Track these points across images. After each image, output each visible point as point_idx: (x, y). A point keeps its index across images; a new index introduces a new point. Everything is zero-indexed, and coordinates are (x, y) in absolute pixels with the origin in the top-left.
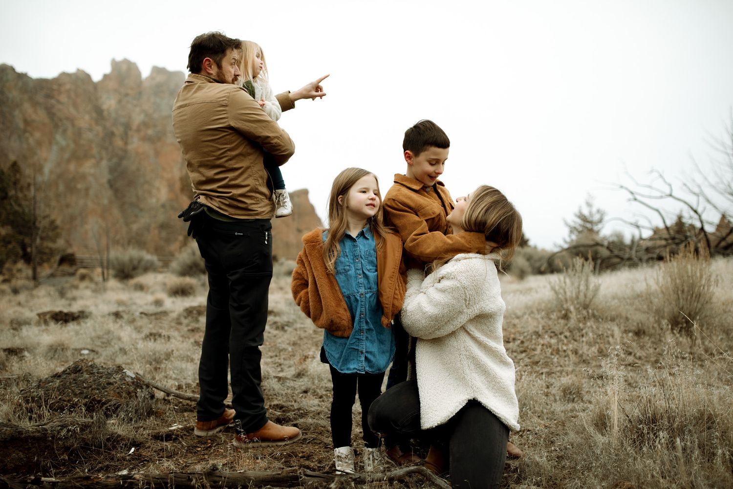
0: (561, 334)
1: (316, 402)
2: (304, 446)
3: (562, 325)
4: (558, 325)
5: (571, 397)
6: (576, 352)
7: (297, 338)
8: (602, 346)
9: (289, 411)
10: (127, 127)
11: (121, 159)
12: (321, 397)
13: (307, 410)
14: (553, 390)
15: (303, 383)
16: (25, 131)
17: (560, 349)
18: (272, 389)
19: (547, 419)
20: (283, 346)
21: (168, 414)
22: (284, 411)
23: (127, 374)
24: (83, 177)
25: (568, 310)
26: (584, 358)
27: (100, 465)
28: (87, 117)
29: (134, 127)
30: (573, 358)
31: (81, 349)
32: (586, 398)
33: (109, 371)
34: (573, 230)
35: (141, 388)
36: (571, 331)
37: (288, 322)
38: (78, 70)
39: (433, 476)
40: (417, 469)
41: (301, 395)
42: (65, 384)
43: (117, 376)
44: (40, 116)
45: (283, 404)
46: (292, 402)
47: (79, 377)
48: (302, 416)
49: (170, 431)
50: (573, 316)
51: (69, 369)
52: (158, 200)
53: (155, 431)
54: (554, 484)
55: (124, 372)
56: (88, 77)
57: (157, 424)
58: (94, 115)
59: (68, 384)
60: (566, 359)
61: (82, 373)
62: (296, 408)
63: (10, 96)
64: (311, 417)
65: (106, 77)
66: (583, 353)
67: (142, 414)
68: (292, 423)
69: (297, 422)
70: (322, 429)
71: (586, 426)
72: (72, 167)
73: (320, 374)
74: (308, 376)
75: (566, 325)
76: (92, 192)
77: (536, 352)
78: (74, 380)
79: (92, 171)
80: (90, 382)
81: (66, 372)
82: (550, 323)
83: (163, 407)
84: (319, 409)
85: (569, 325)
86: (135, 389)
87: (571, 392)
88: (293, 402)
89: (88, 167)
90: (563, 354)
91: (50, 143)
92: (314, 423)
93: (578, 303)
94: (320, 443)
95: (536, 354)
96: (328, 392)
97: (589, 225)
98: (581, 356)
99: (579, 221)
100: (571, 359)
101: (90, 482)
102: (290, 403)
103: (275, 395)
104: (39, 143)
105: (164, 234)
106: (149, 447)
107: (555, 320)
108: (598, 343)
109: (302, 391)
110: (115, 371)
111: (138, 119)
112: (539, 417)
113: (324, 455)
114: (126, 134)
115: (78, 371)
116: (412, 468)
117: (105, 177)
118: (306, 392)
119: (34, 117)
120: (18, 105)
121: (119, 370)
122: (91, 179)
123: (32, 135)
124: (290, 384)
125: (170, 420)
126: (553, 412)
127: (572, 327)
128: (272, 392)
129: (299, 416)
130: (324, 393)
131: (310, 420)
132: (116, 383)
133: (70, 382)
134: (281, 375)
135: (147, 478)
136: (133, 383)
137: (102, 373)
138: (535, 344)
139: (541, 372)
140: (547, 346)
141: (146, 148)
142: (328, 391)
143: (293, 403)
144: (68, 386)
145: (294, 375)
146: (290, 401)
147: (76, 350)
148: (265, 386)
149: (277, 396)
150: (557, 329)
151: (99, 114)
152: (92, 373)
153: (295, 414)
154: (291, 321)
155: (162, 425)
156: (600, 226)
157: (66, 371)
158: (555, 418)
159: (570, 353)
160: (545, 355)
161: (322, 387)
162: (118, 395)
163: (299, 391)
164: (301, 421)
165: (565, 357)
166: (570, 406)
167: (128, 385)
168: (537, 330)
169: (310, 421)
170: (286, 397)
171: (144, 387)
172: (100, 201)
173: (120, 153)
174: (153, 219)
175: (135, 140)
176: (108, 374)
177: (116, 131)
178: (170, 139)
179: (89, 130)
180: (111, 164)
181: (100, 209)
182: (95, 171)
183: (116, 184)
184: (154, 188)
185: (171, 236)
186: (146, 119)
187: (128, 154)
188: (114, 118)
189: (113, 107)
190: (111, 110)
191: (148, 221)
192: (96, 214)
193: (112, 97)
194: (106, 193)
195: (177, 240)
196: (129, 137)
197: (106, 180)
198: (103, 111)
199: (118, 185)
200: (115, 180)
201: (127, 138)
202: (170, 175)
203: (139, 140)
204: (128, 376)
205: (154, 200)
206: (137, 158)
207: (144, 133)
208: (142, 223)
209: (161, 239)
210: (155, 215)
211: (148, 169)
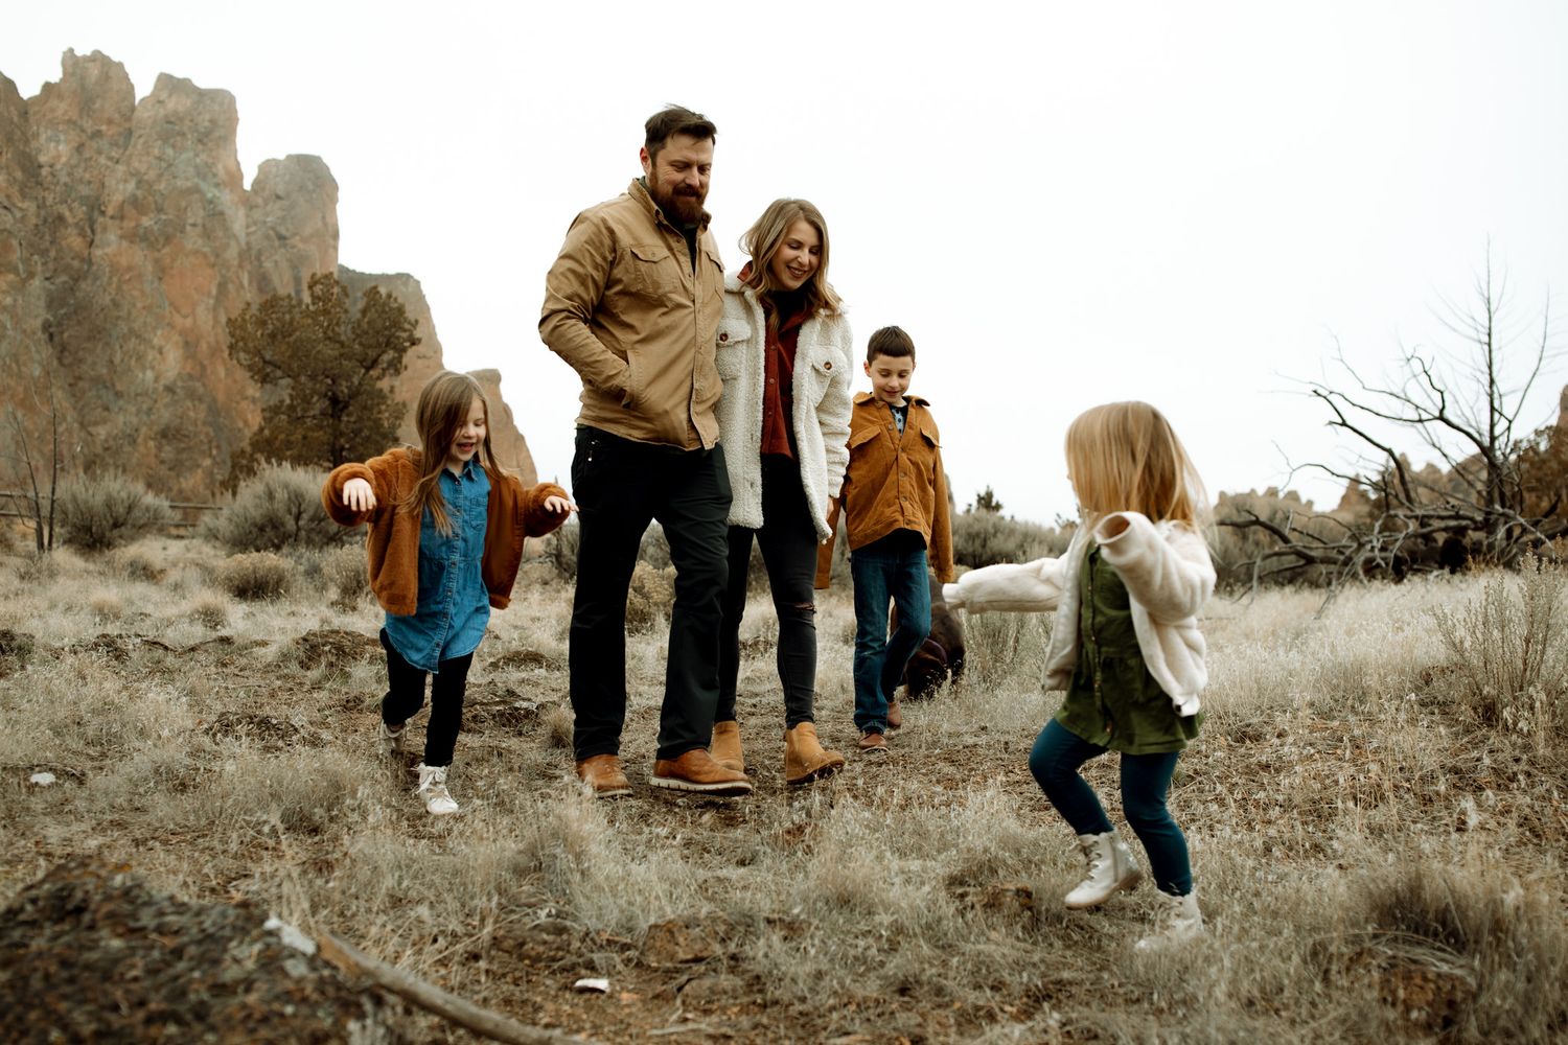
10: (95, 206)
11: (76, 280)
23: (285, 940)
29: (110, 211)
31: (32, 768)
33: (208, 924)
35: (359, 1012)
42: (25, 979)
43: (246, 951)
47: (82, 948)
51: (34, 901)
52: (157, 379)
55: (270, 933)
56: (10, 86)
58: (19, 175)
59: (36, 983)
61: (92, 927)
65: (48, 87)
76: (4, 348)
78: (65, 963)
79: (8, 300)
80: (136, 979)
81: (22, 917)
105: (168, 452)
110: (234, 928)
111: (119, 189)
114: (92, 224)
115: (70, 913)
117: (37, 316)
121: (249, 918)
122: (4, 318)
132: (247, 986)
133: (47, 977)
136: (320, 985)
137: (177, 933)
141: (138, 256)
144: (37, 994)
147: (15, 770)
151: (30, 169)
152: (133, 931)
157: (22, 909)
167: (304, 1000)
171: (366, 1003)
172: (23, 369)
173: (76, 263)
174: (145, 418)
175: (112, 237)
176: (207, 938)
177: (67, 214)
178: (192, 240)
179: (5, 208)
180: (52, 287)
181: (21, 389)
182: (15, 300)
183: (62, 333)
184: (153, 347)
185: (184, 456)
186: (139, 193)
187: (95, 268)
188: (65, 184)
189: (64, 159)
190: (58, 167)
191: (135, 420)
192: (12, 396)
193: (62, 137)
194: (38, 352)
195: (199, 466)
196: (98, 229)
197: (38, 323)
198: (40, 167)
199: (66, 335)
200: (59, 324)
201: (93, 231)
202: (188, 322)
203: (122, 237)
204: (293, 954)
205: (150, 375)
206: (115, 279)
207: (133, 224)
208: (121, 424)
209: (162, 462)
210: (150, 409)
211: (139, 305)
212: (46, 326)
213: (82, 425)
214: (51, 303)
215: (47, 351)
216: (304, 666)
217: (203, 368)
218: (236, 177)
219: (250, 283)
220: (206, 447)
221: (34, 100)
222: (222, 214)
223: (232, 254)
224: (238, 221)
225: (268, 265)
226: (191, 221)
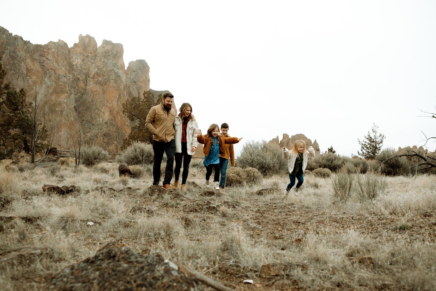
10: (87, 75)
11: (82, 95)
16: (27, 75)
24: (60, 104)
28: (63, 69)
29: (91, 77)
38: (59, 40)
44: (36, 67)
52: (103, 121)
56: (66, 44)
58: (68, 68)
63: (19, 54)
65: (75, 44)
72: (54, 97)
76: (64, 113)
79: (65, 101)
89: (63, 98)
91: (41, 84)
104: (35, 83)
105: (106, 140)
111: (93, 71)
114: (86, 80)
117: (73, 104)
119: (32, 67)
120: (24, 60)
122: (64, 105)
123: (31, 78)
141: (98, 88)
151: (71, 66)
172: (69, 118)
173: (82, 90)
174: (100, 131)
175: (91, 83)
177: (80, 78)
178: (112, 83)
179: (65, 76)
180: (77, 97)
181: (69, 124)
182: (67, 100)
183: (79, 109)
184: (102, 112)
185: (110, 141)
186: (98, 71)
187: (87, 91)
188: (80, 70)
189: (79, 63)
190: (78, 65)
191: (97, 131)
192: (66, 126)
193: (79, 58)
194: (73, 114)
195: (114, 143)
196: (88, 81)
197: (73, 106)
198: (73, 65)
199: (80, 109)
200: (78, 107)
201: (87, 82)
202: (111, 105)
203: (94, 83)
205: (101, 119)
206: (92, 94)
207: (97, 80)
208: (94, 133)
209: (104, 142)
210: (101, 128)
211: (98, 101)
212: (75, 107)
213: (84, 133)
214: (76, 101)
215: (75, 114)
217: (115, 117)
218: (123, 66)
219: (127, 94)
220: (115, 138)
221: (72, 48)
222: (119, 76)
223: (122, 87)
224: (124, 78)
225: (131, 89)
226: (111, 78)
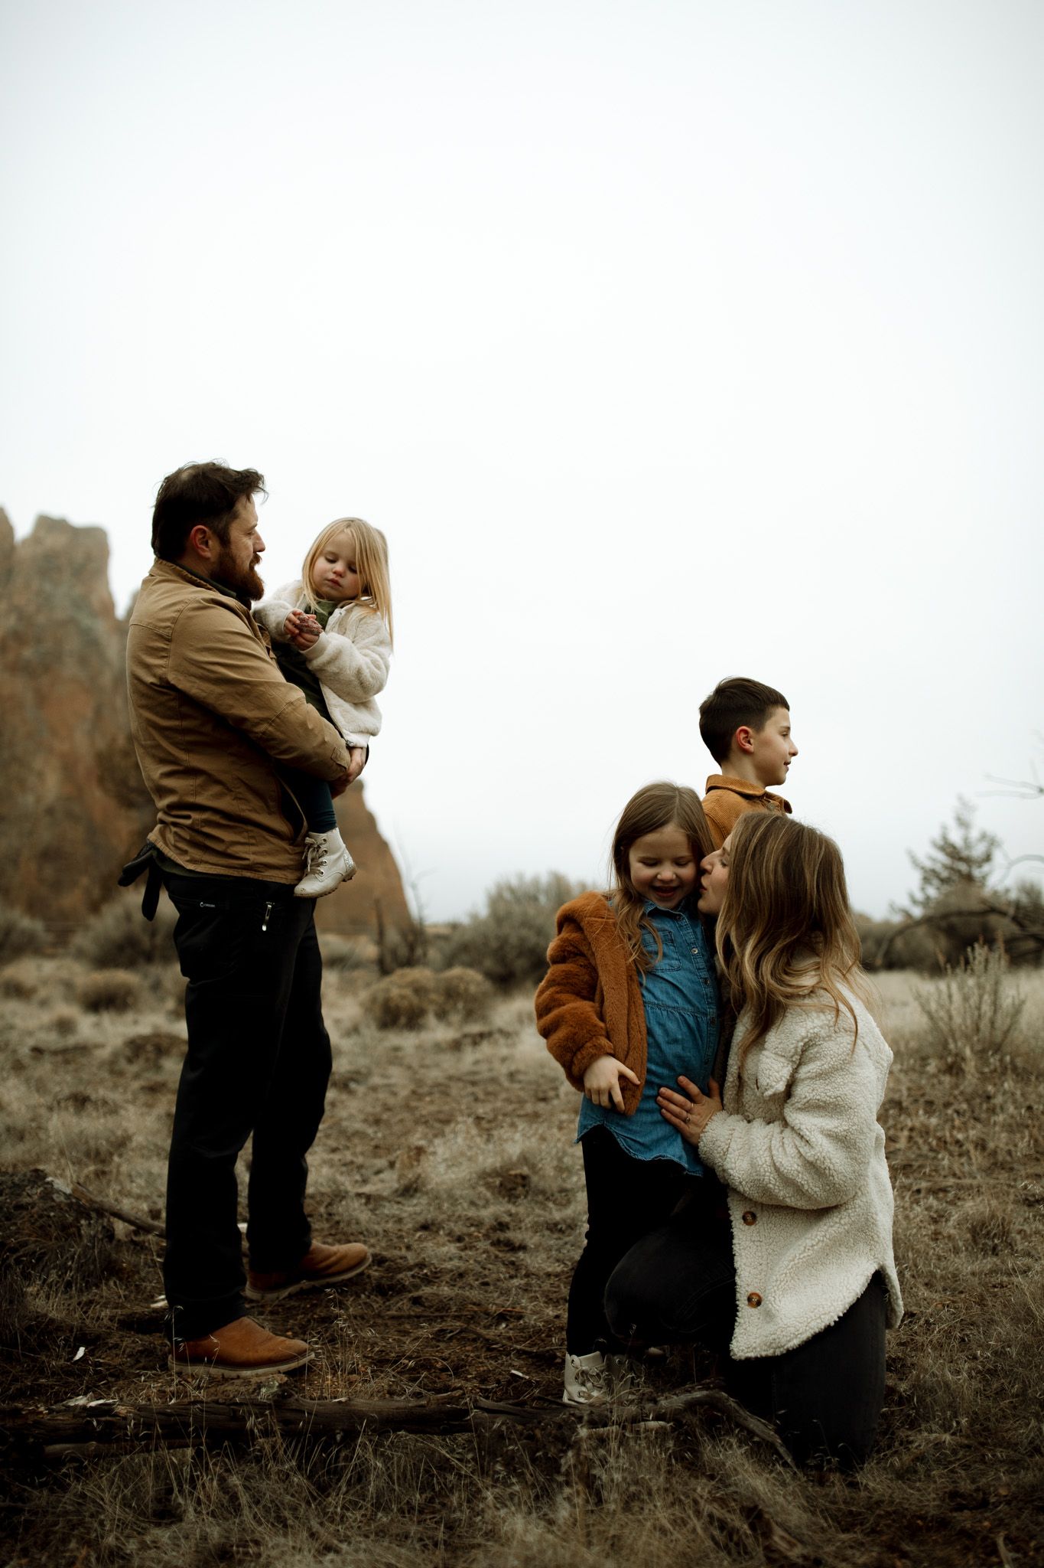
0: (947, 1105)
1: (452, 1249)
2: (442, 1345)
3: (948, 1086)
4: (941, 1088)
5: (990, 1243)
6: (981, 1145)
7: (378, 1109)
8: (1035, 1131)
9: (400, 1270)
12: (460, 1239)
13: (436, 1268)
14: (949, 1228)
15: (418, 1209)
17: (948, 1139)
18: (354, 1221)
19: (945, 1290)
20: (358, 1126)
21: (143, 1274)
22: (388, 1270)
23: (56, 1186)
25: (960, 1057)
26: (1000, 1158)
27: (18, 1385)
30: (977, 1157)
32: (1021, 1245)
33: (16, 1179)
34: (929, 876)
35: (88, 1218)
36: (968, 1101)
37: (358, 1072)
39: (741, 1412)
40: (707, 1396)
41: (419, 1234)
43: (34, 1191)
45: (384, 1253)
46: (400, 1249)
48: (427, 1281)
49: (155, 1310)
50: (970, 1066)
52: (37, 802)
53: (125, 1312)
54: (984, 1430)
55: (48, 1183)
57: (125, 1296)
60: (964, 1160)
62: (411, 1262)
64: (447, 1282)
66: (997, 1147)
67: (90, 1275)
68: (410, 1295)
69: (420, 1293)
70: (475, 1308)
71: (1033, 1307)
73: (451, 1190)
74: (427, 1193)
75: (957, 1086)
77: (898, 1146)
82: (924, 1082)
83: (133, 1259)
84: (462, 1265)
85: (962, 1088)
86: (77, 1220)
87: (988, 1233)
88: (404, 1250)
90: (955, 1149)
92: (457, 1295)
93: (979, 1040)
94: (474, 1340)
95: (899, 1150)
96: (473, 1229)
97: (963, 867)
98: (994, 1153)
99: (942, 858)
100: (974, 1160)
101: (19, 1422)
102: (397, 1253)
103: (361, 1233)
105: (49, 871)
106: (116, 1346)
107: (934, 1076)
108: (1027, 1127)
109: (417, 1226)
110: (29, 1181)
112: (926, 1284)
113: (491, 1365)
116: (697, 1394)
118: (425, 1227)
121: (38, 1177)
124: (390, 1209)
125: (149, 1288)
126: (955, 1276)
127: (969, 1090)
128: (354, 1228)
129: (422, 1280)
130: (465, 1230)
131: (446, 1288)
132: (33, 1205)
134: (367, 1189)
135: (143, 1414)
136: (70, 1205)
138: (894, 1126)
139: (915, 1188)
140: (920, 1132)
141: (19, 685)
142: (472, 1225)
143: (404, 1252)
145: (396, 1191)
146: (395, 1248)
148: (338, 1214)
149: (364, 1236)
150: (937, 1095)
153: (413, 1276)
154: (363, 1070)
155: (136, 1299)
156: (986, 868)
158: (961, 1289)
159: (971, 1147)
160: (918, 1152)
161: (460, 1217)
162: (40, 1232)
163: (410, 1226)
164: (426, 1291)
165: (961, 1155)
166: (989, 1262)
167: (60, 1209)
168: (896, 1097)
169: (446, 1290)
170: (385, 1239)
171: (93, 1215)
174: (26, 840)
176: (15, 1185)
178: (70, 668)
184: (33, 772)
185: (63, 875)
186: (20, 626)
191: (16, 843)
195: (77, 885)
202: (66, 746)
204: (58, 1192)
205: (31, 798)
207: (14, 656)
209: (43, 882)
210: (31, 831)
211: (20, 733)
216: (130, 1061)
217: (80, 789)
218: (109, 606)
220: (83, 866)
222: (97, 642)
223: (106, 679)
224: (111, 646)
226: (68, 650)
